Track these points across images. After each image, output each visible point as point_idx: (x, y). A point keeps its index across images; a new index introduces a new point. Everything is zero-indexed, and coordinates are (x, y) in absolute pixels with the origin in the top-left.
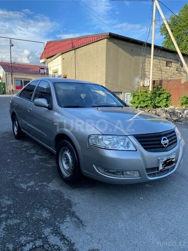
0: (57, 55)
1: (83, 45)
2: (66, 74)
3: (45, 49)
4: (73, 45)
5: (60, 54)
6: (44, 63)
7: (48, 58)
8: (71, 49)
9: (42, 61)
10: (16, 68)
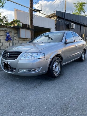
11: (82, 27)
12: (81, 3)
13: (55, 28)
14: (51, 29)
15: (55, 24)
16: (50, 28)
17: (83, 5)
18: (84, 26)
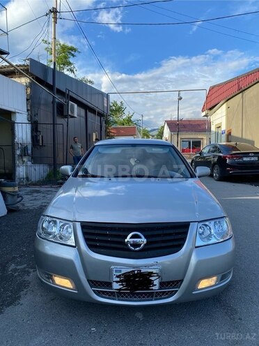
0: (221, 103)
1: (253, 83)
2: (231, 128)
3: (207, 97)
4: (239, 86)
5: (224, 101)
6: (206, 116)
7: (211, 109)
8: (237, 92)
9: (204, 114)
10: (184, 126)
11: (89, 114)
12: (63, 45)
13: (28, 110)
14: (15, 113)
15: (27, 100)
16: (13, 110)
17: (70, 53)
18: (93, 111)
